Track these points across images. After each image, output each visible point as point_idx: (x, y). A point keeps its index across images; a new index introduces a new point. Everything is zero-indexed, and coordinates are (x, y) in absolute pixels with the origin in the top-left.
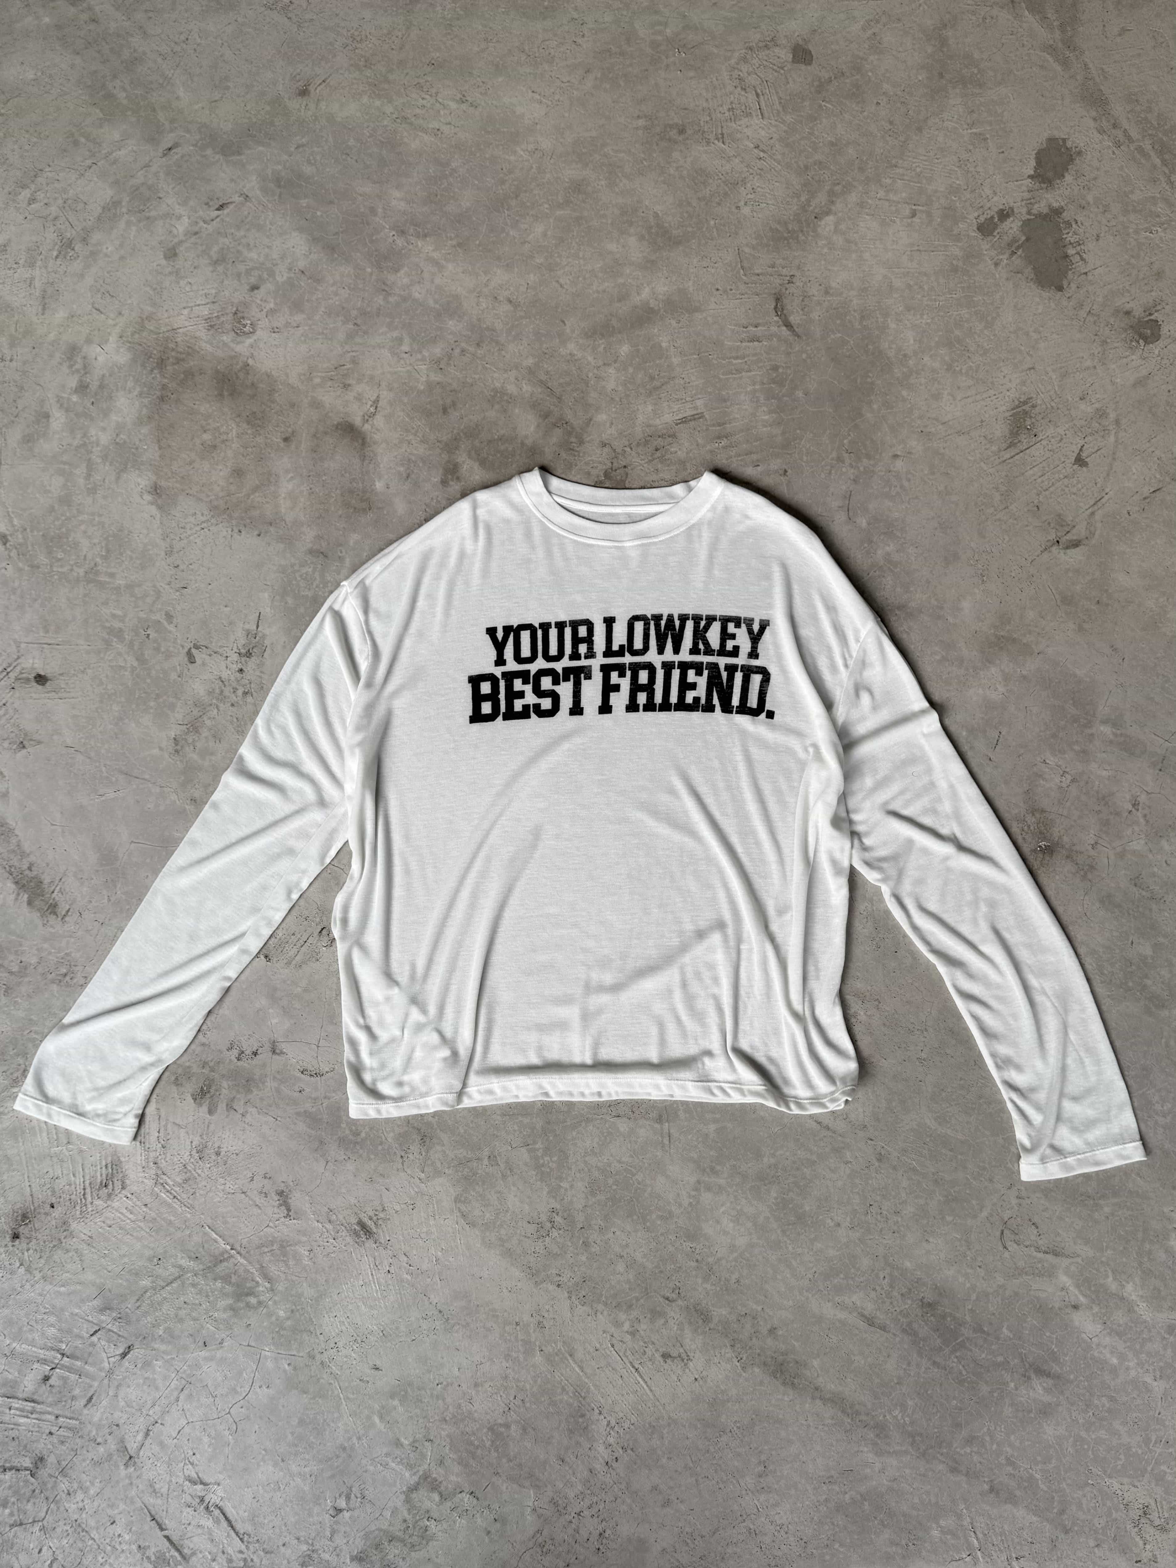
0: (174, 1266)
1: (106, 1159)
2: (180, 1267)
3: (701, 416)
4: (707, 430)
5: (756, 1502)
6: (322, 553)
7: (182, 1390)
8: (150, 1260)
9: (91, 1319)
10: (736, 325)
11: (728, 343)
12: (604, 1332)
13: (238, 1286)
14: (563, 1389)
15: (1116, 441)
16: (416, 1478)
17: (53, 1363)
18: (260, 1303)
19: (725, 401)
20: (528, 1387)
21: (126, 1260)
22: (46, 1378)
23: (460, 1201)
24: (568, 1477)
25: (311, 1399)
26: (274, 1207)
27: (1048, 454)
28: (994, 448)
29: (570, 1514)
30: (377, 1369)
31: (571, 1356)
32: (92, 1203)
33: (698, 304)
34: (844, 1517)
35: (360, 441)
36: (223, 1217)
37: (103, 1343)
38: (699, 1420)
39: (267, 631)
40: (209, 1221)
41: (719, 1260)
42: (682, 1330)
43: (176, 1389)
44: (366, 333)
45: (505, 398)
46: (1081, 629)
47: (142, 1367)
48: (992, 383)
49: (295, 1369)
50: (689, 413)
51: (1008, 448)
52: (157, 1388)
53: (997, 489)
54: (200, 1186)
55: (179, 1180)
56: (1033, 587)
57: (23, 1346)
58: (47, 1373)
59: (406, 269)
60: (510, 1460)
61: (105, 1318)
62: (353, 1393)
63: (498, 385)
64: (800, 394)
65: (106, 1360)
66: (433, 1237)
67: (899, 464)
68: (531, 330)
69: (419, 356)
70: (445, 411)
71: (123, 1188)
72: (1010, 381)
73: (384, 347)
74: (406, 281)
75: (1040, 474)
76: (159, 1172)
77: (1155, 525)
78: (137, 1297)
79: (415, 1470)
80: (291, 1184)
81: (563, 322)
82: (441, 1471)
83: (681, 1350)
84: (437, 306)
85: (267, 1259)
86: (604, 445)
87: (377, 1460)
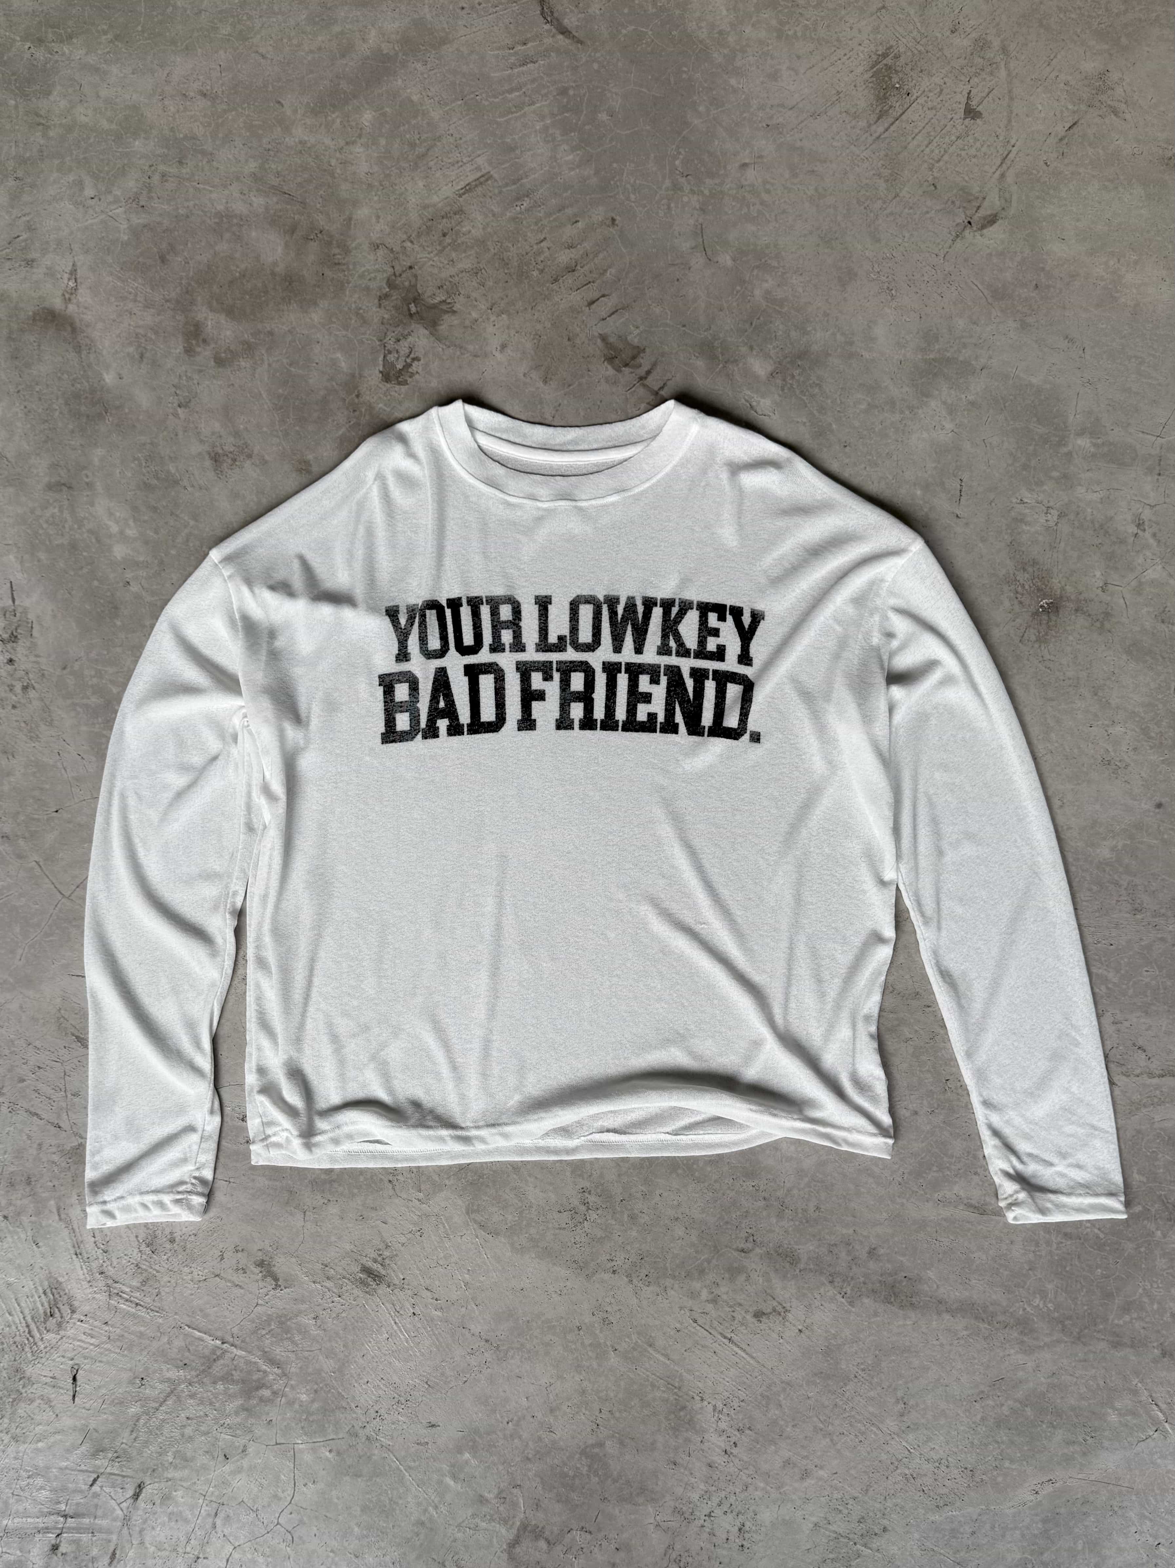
0: (161, 1382)
1: (41, 1285)
2: (169, 1380)
3: (488, 177)
4: (500, 192)
5: (904, 1444)
6: (64, 484)
7: (216, 1514)
8: (131, 1382)
9: (85, 1468)
10: (499, 49)
11: (496, 75)
12: (681, 1308)
13: (243, 1382)
14: (653, 1385)
15: (1009, 75)
16: (514, 1531)
17: (57, 1528)
18: (275, 1393)
19: (512, 149)
20: (612, 1395)
21: (104, 1391)
22: (55, 1548)
23: (473, 1211)
24: (686, 1479)
25: (367, 1481)
26: (257, 1281)
27: (930, 114)
28: (862, 123)
29: (700, 1519)
30: (433, 1426)
31: (650, 1346)
32: (42, 1339)
33: (442, 34)
34: (1007, 1431)
35: (69, 329)
36: (201, 1310)
37: (107, 1490)
38: (816, 1375)
39: (27, 603)
40: (187, 1320)
41: (789, 1190)
42: (769, 1280)
43: (209, 1515)
44: (33, 186)
45: (235, 221)
46: (1024, 326)
47: (161, 1504)
48: (838, 40)
49: (339, 1453)
50: (471, 178)
51: (879, 119)
52: (186, 1521)
53: (879, 176)
54: (162, 1283)
55: (135, 1283)
56: (953, 288)
57: (16, 1521)
58: (53, 1542)
59: (59, 88)
60: (615, 1481)
61: (101, 1462)
62: (414, 1461)
63: (220, 207)
64: (603, 117)
65: (117, 1507)
66: (453, 1260)
67: (751, 175)
68: (242, 125)
69: (110, 198)
70: (163, 260)
71: (73, 1312)
72: (860, 31)
73: (62, 199)
74: (63, 104)
75: (926, 143)
76: (110, 1282)
77: (1081, 170)
78: (130, 1428)
79: (510, 1523)
80: (270, 1249)
81: (279, 102)
82: (541, 1515)
83: (775, 1304)
84: (114, 126)
85: (267, 1342)
86: (376, 247)
87: (464, 1524)
